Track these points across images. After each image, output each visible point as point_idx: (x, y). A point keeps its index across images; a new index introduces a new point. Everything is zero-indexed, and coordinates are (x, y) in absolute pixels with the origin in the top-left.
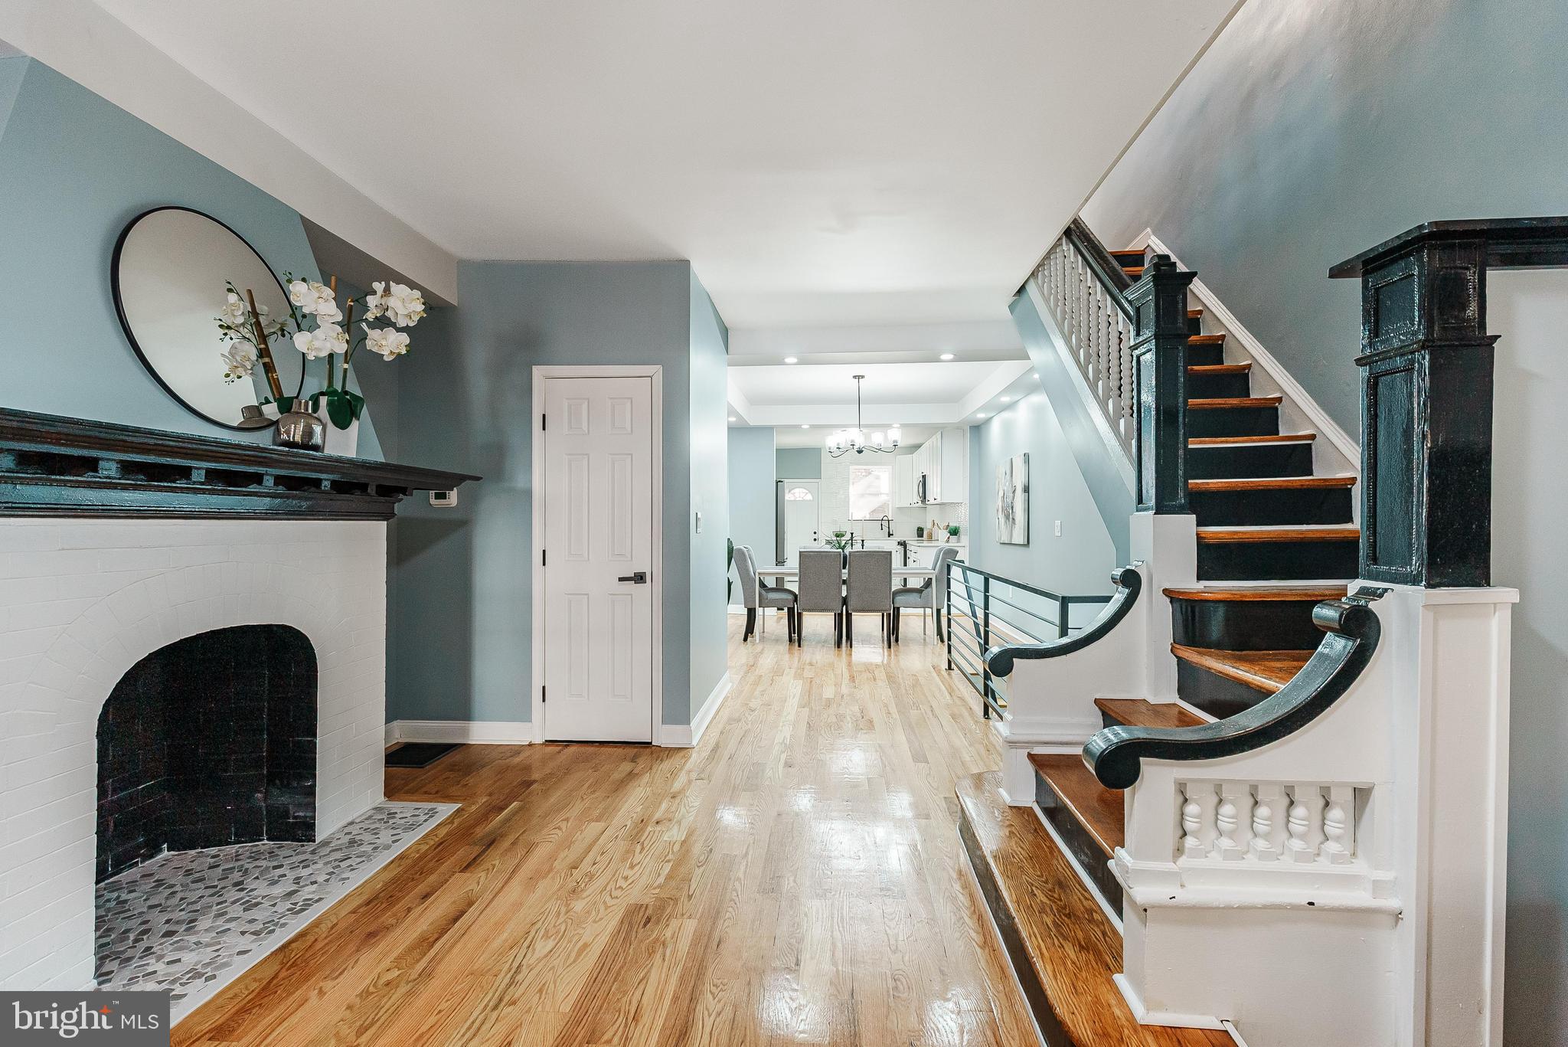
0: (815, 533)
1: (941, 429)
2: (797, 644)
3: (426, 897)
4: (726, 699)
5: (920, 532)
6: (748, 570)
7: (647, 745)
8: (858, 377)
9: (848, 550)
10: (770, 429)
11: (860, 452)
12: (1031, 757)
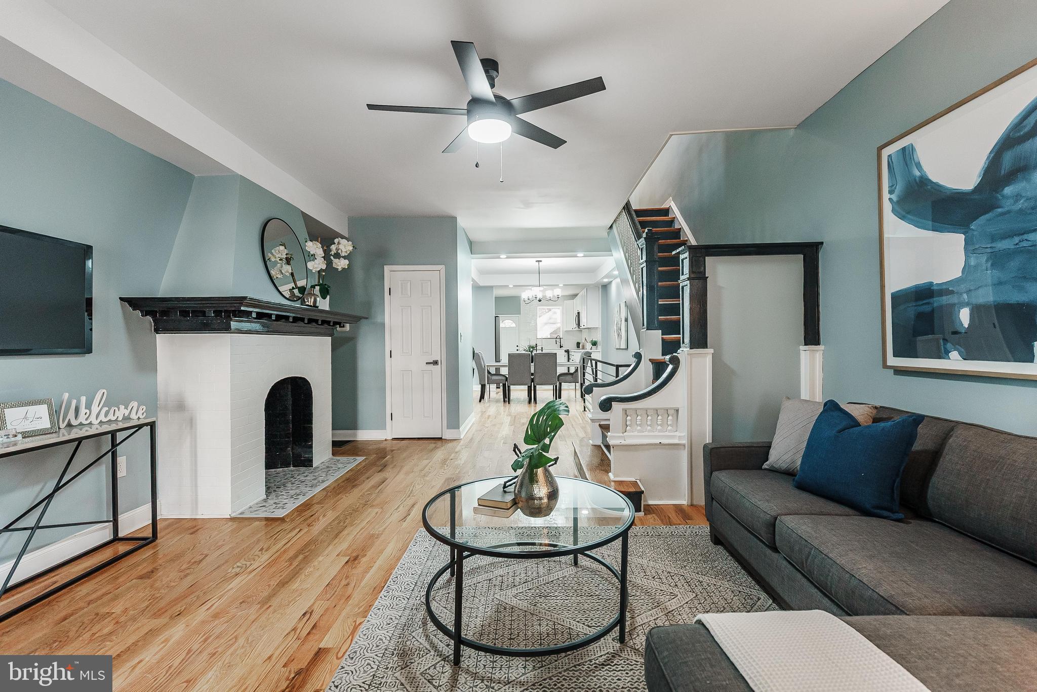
0: (517, 346)
1: (587, 287)
2: (507, 403)
3: (368, 478)
4: (473, 424)
5: (578, 344)
6: (481, 365)
7: (441, 439)
8: (539, 261)
9: (534, 352)
10: (491, 287)
11: (540, 301)
12: (600, 426)
